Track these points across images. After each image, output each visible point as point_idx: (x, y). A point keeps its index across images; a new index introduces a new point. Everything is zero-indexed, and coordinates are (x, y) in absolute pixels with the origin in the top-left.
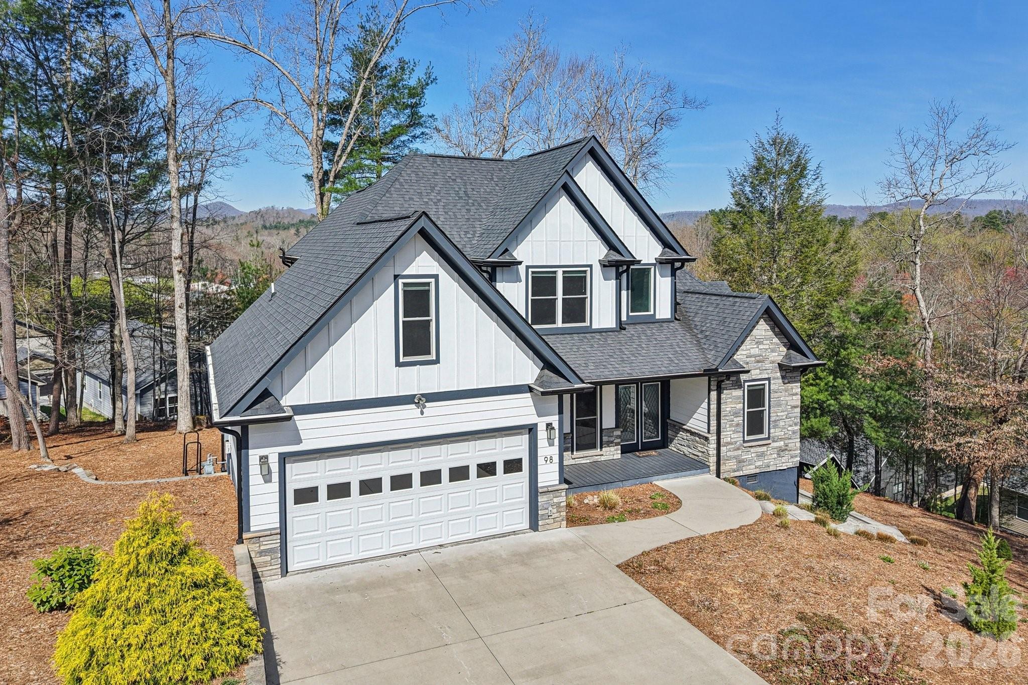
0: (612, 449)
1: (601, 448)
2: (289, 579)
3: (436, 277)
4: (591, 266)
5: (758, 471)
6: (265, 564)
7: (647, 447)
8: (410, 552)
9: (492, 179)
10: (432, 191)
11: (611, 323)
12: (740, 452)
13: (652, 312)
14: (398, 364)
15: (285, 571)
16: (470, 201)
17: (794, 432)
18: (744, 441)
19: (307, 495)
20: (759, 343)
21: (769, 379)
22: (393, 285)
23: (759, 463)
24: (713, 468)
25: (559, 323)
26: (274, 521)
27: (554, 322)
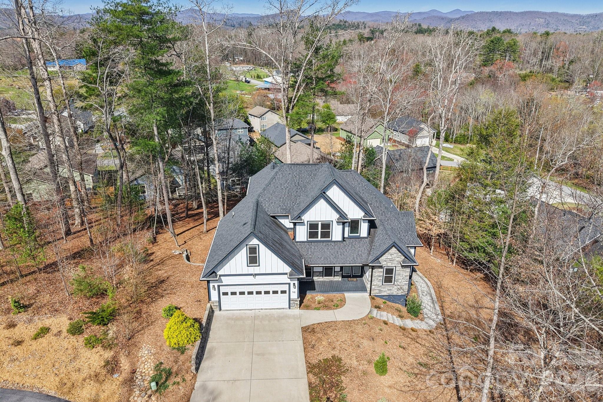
0: (338, 277)
1: (334, 276)
2: (221, 312)
3: (258, 245)
4: (332, 221)
5: (388, 294)
6: (215, 308)
7: (354, 277)
8: (253, 310)
9: (311, 175)
10: (286, 183)
11: (340, 238)
12: (380, 288)
13: (359, 235)
14: (248, 266)
15: (220, 310)
16: (299, 187)
17: (405, 284)
18: (382, 285)
19: (225, 294)
20: (391, 255)
21: (396, 267)
22: (246, 247)
23: (388, 292)
24: (369, 292)
25: (319, 239)
26: (217, 299)
27: (318, 238)
